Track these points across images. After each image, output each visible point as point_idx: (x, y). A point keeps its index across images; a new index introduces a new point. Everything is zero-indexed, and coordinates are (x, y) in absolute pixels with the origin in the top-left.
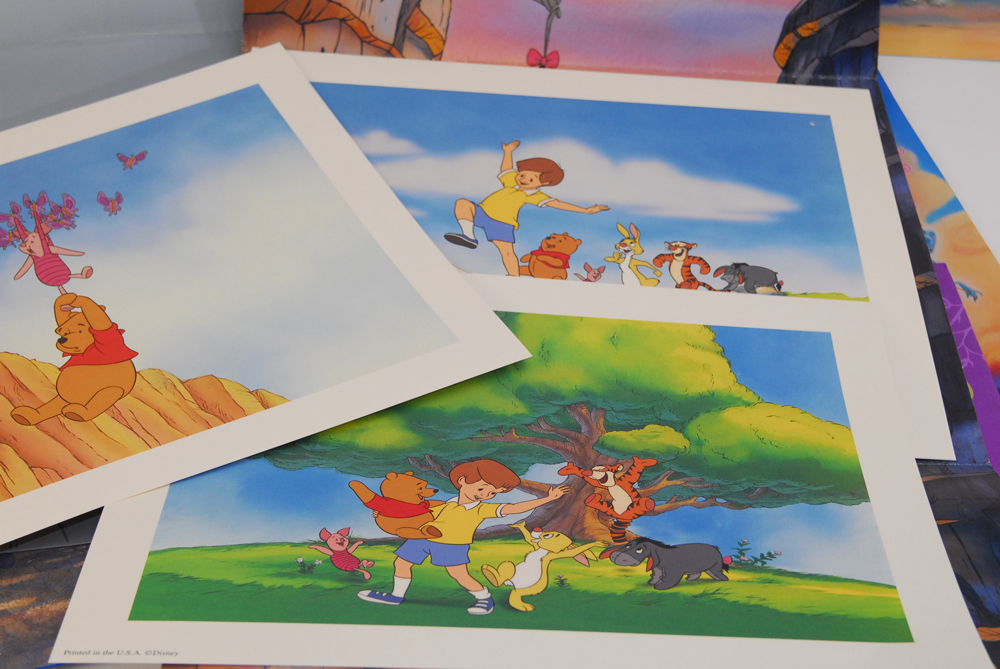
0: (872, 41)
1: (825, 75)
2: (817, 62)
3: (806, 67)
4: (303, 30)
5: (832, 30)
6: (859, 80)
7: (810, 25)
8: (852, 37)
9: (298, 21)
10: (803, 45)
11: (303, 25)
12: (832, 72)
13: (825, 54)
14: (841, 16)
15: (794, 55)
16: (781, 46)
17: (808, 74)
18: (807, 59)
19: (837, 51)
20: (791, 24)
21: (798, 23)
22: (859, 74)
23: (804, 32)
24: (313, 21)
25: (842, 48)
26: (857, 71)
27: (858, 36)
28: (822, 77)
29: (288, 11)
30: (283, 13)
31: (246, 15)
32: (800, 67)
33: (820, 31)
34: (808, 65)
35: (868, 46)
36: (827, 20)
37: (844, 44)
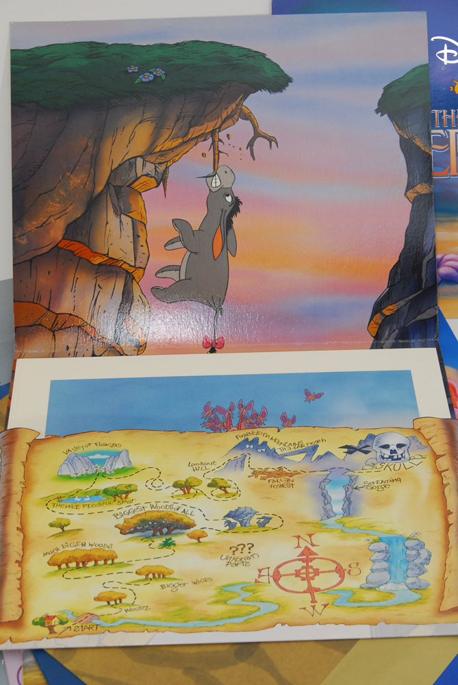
0: (433, 315)
1: (404, 339)
2: (397, 331)
3: (390, 335)
4: (54, 335)
5: (406, 309)
6: (426, 342)
7: (390, 307)
8: (420, 313)
9: (50, 330)
10: (387, 320)
11: (54, 332)
12: (408, 338)
13: (402, 325)
14: (411, 300)
15: (381, 327)
16: (372, 322)
17: (391, 341)
18: (390, 330)
19: (410, 323)
20: (378, 308)
21: (382, 306)
22: (426, 338)
23: (387, 312)
24: (60, 329)
25: (413, 321)
26: (425, 336)
27: (424, 312)
28: (401, 341)
29: (44, 324)
30: (40, 325)
31: (16, 328)
32: (386, 336)
33: (398, 310)
34: (391, 334)
35: (431, 318)
36: (402, 303)
37: (415, 318)
